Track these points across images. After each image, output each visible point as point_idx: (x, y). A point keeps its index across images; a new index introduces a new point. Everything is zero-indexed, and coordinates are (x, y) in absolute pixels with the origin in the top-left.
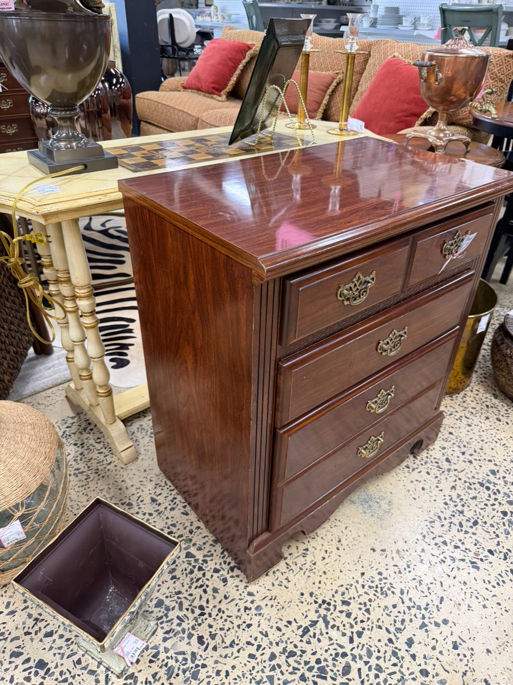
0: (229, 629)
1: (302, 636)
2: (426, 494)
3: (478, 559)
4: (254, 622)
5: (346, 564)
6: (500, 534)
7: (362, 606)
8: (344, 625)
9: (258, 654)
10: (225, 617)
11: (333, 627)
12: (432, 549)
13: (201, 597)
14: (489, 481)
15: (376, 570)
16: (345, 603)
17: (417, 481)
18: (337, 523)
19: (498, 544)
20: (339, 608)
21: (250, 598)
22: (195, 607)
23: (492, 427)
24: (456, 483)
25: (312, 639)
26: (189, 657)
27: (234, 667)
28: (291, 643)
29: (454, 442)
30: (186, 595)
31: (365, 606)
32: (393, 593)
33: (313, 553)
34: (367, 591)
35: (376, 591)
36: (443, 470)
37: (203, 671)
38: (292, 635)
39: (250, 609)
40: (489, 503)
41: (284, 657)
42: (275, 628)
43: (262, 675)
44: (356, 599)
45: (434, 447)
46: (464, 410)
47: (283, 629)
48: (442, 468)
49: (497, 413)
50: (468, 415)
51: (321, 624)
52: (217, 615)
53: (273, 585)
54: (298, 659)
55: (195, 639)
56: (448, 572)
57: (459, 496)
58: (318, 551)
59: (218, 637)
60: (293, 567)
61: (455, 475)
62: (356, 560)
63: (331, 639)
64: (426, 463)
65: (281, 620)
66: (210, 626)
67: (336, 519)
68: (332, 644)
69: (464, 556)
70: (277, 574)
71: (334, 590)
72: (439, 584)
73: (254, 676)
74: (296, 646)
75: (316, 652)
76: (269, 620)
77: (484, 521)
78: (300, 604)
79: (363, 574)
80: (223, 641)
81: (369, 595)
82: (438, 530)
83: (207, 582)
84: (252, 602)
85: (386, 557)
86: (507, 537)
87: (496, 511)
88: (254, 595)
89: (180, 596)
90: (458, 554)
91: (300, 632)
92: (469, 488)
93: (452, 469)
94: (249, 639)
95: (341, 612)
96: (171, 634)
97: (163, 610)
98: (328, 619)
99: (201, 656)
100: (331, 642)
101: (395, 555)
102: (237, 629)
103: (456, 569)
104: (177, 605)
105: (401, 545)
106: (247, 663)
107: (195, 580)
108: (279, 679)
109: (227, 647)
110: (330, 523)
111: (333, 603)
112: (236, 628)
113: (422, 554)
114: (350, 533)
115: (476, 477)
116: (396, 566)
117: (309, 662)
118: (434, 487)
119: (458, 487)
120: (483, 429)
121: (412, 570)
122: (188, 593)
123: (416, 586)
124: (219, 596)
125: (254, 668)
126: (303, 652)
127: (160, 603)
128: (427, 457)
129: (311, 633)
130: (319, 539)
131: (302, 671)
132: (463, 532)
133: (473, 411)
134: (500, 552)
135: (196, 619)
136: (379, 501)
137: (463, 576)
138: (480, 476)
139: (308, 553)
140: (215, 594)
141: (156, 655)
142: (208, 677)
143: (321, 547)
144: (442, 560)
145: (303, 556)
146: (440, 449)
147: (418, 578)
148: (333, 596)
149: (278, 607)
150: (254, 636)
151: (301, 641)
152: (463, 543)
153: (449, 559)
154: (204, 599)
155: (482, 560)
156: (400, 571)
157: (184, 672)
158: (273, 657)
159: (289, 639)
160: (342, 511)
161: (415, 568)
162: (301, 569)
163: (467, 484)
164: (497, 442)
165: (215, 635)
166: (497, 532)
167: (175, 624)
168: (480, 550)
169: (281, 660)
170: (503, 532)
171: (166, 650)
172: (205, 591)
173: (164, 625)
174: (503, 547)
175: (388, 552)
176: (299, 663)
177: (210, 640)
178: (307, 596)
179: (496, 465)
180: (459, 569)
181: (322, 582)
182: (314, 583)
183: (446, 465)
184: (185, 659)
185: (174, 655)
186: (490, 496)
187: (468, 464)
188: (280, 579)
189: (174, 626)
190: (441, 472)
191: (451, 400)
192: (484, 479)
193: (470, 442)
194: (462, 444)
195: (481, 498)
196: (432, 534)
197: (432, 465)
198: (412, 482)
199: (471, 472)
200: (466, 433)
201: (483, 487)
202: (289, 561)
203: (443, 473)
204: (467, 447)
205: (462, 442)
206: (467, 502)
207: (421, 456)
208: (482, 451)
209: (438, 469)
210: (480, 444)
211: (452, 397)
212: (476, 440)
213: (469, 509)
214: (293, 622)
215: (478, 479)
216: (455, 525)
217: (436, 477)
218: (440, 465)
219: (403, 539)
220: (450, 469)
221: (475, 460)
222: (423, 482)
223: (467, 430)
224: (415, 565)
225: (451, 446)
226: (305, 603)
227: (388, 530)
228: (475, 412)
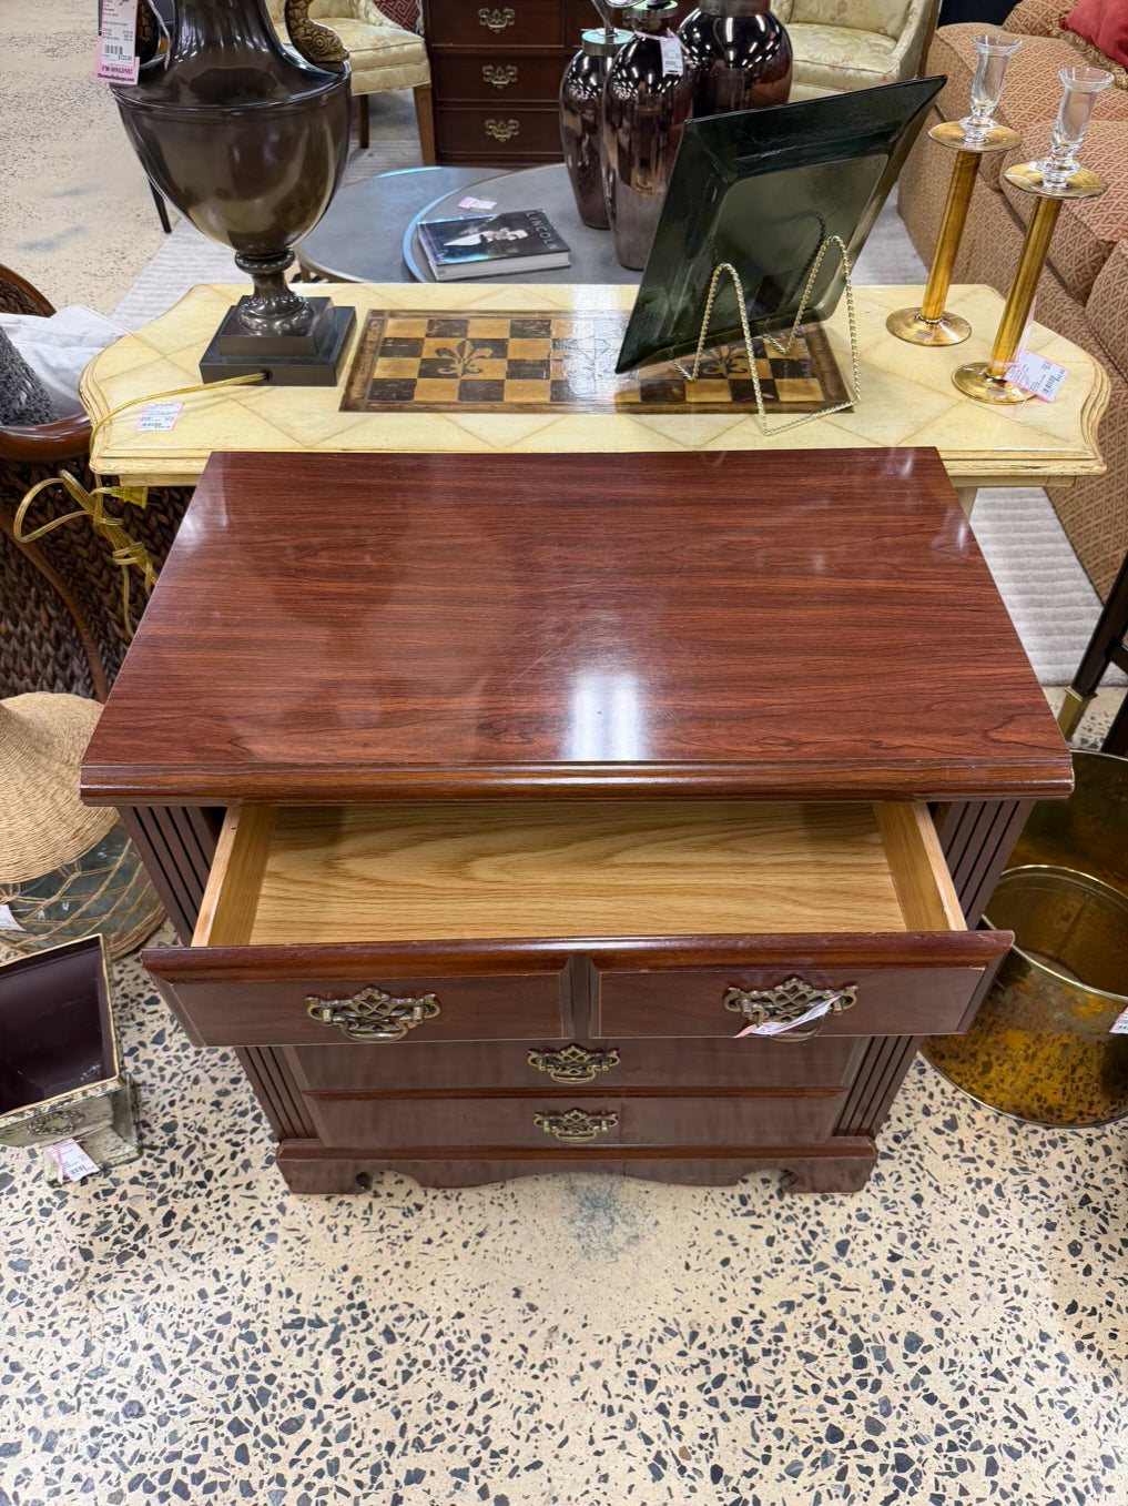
0: (213, 1233)
1: (285, 1326)
2: (719, 1275)
3: (678, 1462)
4: (249, 1252)
5: (453, 1278)
6: (774, 1461)
7: (404, 1360)
8: (353, 1364)
9: (213, 1298)
10: (222, 1213)
11: (337, 1352)
12: (616, 1375)
13: (221, 1160)
14: (880, 1353)
15: (487, 1328)
16: (389, 1335)
17: (731, 1238)
18: (509, 1204)
19: (748, 1474)
20: (371, 1334)
21: (275, 1214)
22: (203, 1167)
23: (1035, 1254)
24: (805, 1302)
25: (292, 1342)
26: (137, 1228)
27: (171, 1288)
28: (264, 1322)
29: (905, 1221)
30: (208, 1141)
31: (410, 1365)
32: (473, 1384)
33: (424, 1220)
34: (438, 1348)
35: (451, 1359)
36: (810, 1258)
37: (135, 1259)
38: (277, 1311)
39: (261, 1229)
40: (826, 1390)
41: (237, 1331)
42: (264, 1283)
43: (192, 1330)
44: (409, 1344)
45: (846, 1200)
46: (1013, 1171)
47: (274, 1293)
48: (809, 1253)
49: (1089, 1233)
50: (1008, 1190)
51: (325, 1334)
52: (217, 1201)
53: (322, 1221)
54: (250, 1352)
55: (164, 1210)
56: (598, 1435)
57: (782, 1328)
58: (433, 1223)
59: (190, 1232)
60: (374, 1218)
61: (822, 1285)
62: (473, 1286)
63: (316, 1365)
64: (789, 1219)
65: (283, 1280)
66: (195, 1210)
67: (513, 1195)
68: (311, 1374)
69: (659, 1436)
70: (344, 1210)
71: (393, 1303)
72: (559, 1438)
73: (181, 1321)
74: (265, 1332)
75: (280, 1364)
76: (269, 1266)
77: (773, 1412)
78: (327, 1280)
79: (460, 1315)
80: (190, 1243)
81: (434, 1353)
82: (665, 1353)
83: (247, 1145)
84: (273, 1222)
85: (525, 1321)
86: (783, 1478)
87: (823, 1415)
88: (284, 1214)
89: (201, 1137)
90: (651, 1423)
91: (289, 1318)
92: (821, 1332)
93: (830, 1271)
94: (220, 1269)
95: (369, 1342)
96: (146, 1181)
97: (166, 1139)
98: (343, 1335)
99: (151, 1239)
100: (312, 1370)
101: (542, 1331)
102: (221, 1242)
103: (618, 1443)
104: (186, 1146)
105: (569, 1324)
106: (190, 1298)
107: (236, 1129)
108: (203, 1354)
109: (186, 1254)
110: (496, 1194)
111: (371, 1319)
112: (221, 1239)
113: (589, 1369)
114: (510, 1235)
115: (862, 1323)
116: (525, 1349)
117: (259, 1369)
118: (749, 1274)
119: (798, 1312)
120: (1009, 1242)
121: (542, 1379)
122: (213, 1141)
123: (520, 1408)
124: (243, 1178)
125: (191, 1311)
126: (266, 1349)
127: (170, 1128)
128: (807, 1209)
129: (300, 1333)
130: (454, 1205)
131: (239, 1371)
132: (707, 1397)
133: (1035, 1189)
134: (735, 1490)
135: (189, 1184)
136: (618, 1220)
137: (615, 1463)
138: (874, 1328)
139: (417, 1214)
140: (241, 1170)
141: (107, 1192)
142: (134, 1273)
143: (444, 1220)
144: (610, 1408)
145: (404, 1214)
146: (854, 1215)
147: (536, 1400)
148: (383, 1310)
149: (296, 1258)
150: (230, 1271)
151: (279, 1332)
152: (683, 1415)
153: (626, 1415)
154: (222, 1166)
155: (682, 1470)
156: (521, 1362)
157: (117, 1242)
158: (225, 1319)
159: (267, 1314)
160: (538, 1189)
161: (552, 1378)
162: (382, 1230)
163: (827, 1322)
164: (1004, 1290)
165: (191, 1226)
166: (775, 1454)
167: (162, 1170)
168: (701, 1454)
169: (229, 1332)
170: (786, 1464)
171: (123, 1197)
172: (233, 1156)
173: (150, 1161)
174: (752, 1486)
175: (536, 1317)
176: (246, 1359)
177: (179, 1226)
178: (349, 1276)
179: (939, 1332)
180: (622, 1446)
181: (389, 1276)
182: (376, 1267)
183: (825, 1252)
184: (131, 1227)
185: (125, 1210)
186: (844, 1380)
187: (879, 1283)
188: (338, 1220)
189: (158, 1173)
190: (799, 1258)
191: (1012, 1130)
192: (876, 1341)
193: (939, 1247)
194: (916, 1239)
195: (822, 1370)
196: (645, 1351)
197: (796, 1232)
198: (719, 1233)
199: (864, 1305)
200: (956, 1221)
201: (853, 1352)
202: (377, 1204)
203: (801, 1262)
204: (920, 1252)
205: (921, 1234)
206: (783, 1352)
207: (796, 1200)
208: (945, 1284)
209: (801, 1248)
210: (958, 1268)
211: (1021, 1125)
212: (960, 1252)
213: (773, 1368)
214: (295, 1297)
215: (862, 1329)
216: (708, 1373)
217: (779, 1261)
218: (815, 1243)
219: (586, 1317)
220: (828, 1267)
221: (905, 1289)
222: (740, 1249)
223: (967, 1218)
224: (555, 1375)
225: (884, 1225)
226: (336, 1285)
227: (578, 1282)
228: (1038, 1194)
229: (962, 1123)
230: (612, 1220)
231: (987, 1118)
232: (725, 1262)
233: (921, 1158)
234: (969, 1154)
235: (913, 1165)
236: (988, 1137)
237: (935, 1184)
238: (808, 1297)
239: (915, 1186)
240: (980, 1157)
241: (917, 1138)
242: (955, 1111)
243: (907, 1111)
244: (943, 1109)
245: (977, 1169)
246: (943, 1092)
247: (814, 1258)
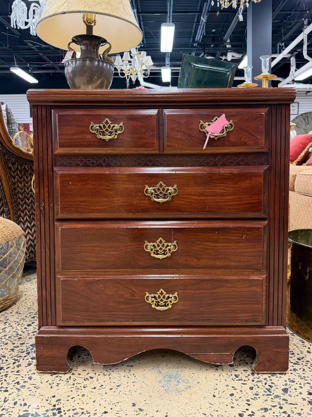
2: (230, 399)
4: (11, 391)
5: (104, 400)
10: (3, 379)
13: (9, 364)
18: (132, 377)
21: (27, 380)
28: (9, 414)
30: (5, 359)
33: (93, 381)
38: (17, 412)
39: (19, 384)
42: (14, 402)
45: (283, 376)
47: (18, 405)
48: (270, 392)
52: (2, 376)
53: (47, 382)
58: (97, 382)
60: (71, 381)
61: (279, 402)
62: (113, 402)
64: (259, 382)
65: (24, 400)
67: (134, 374)
70: (58, 379)
71: (74, 408)
76: (18, 396)
78: (45, 400)
79: (106, 413)
83: (21, 360)
84: (25, 382)
88: (31, 380)
91: (22, 413)
93: (282, 398)
107: (18, 356)
110: (126, 374)
111: (63, 413)
114: (132, 386)
119: (270, 412)
122: (7, 359)
124: (16, 369)
128: (266, 379)
130: (108, 377)
136: (180, 381)
139: (90, 380)
140: (16, 367)
143: (102, 382)
145: (85, 380)
146: (288, 380)
148: (69, 410)
149: (32, 393)
154: (8, 366)
159: (12, 412)
162: (74, 384)
172: (14, 363)
175: (143, 413)
178: (55, 399)
181: (74, 399)
182: (69, 396)
183: (278, 392)
188: (55, 382)
197: (263, 386)
199: (302, 409)
202: (73, 376)
203: (267, 395)
207: (260, 376)
209: (266, 390)
214: (27, 406)
217: (257, 395)
218: (272, 389)
219: (167, 413)
220: (281, 396)
222: (238, 391)
225: (303, 384)
226: (48, 402)
227: (163, 401)
230: (178, 382)
232: (232, 395)
238: (274, 406)
247: (273, 394)
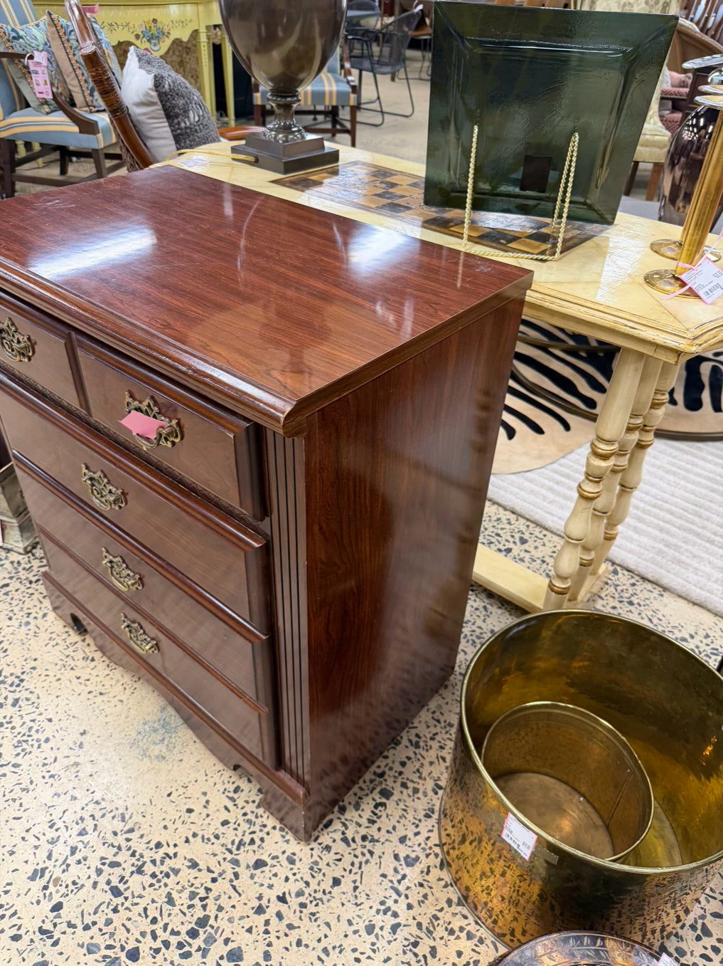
0: (11, 604)
2: (179, 814)
3: (48, 882)
4: (13, 622)
5: (68, 702)
6: (90, 933)
7: (8, 718)
10: (24, 599)
12: (75, 812)
14: (210, 940)
15: (53, 736)
16: (16, 702)
17: (207, 802)
18: (128, 692)
19: (70, 925)
20: (10, 695)
21: (40, 616)
22: (40, 576)
24: (205, 871)
29: (314, 885)
31: (8, 723)
32: (18, 755)
33: (88, 667)
34: (25, 726)
35: (24, 735)
36: (235, 852)
39: (28, 617)
40: (158, 927)
42: (2, 639)
44: (19, 713)
45: (293, 842)
46: (419, 925)
48: (238, 849)
50: (402, 933)
52: (27, 593)
53: (51, 633)
55: (8, 581)
56: (34, 831)
57: (176, 872)
58: (90, 671)
59: (6, 597)
60: (71, 649)
61: (224, 872)
62: (70, 713)
64: (249, 822)
65: (10, 644)
66: (17, 590)
67: (135, 689)
69: (56, 861)
70: (65, 636)
71: (34, 690)
72: (18, 814)
76: (12, 633)
77: (120, 908)
78: (24, 658)
79: (50, 720)
81: (21, 726)
82: (108, 825)
84: (35, 618)
85: (71, 749)
86: (82, 946)
87: (140, 938)
88: (43, 618)
90: (61, 850)
92: (193, 895)
93: (237, 869)
95: (6, 698)
96: (16, 565)
101: (73, 760)
102: (9, 610)
103: (37, 843)
105: (87, 769)
110: (129, 682)
111: (18, 689)
112: (11, 609)
113: (68, 797)
114: (112, 705)
115: (221, 915)
116: (55, 760)
118: (194, 828)
119: (194, 872)
121: (45, 781)
123: (20, 784)
128: (265, 826)
130: (107, 671)
132: (100, 866)
133: (423, 949)
134: (55, 925)
135: (27, 579)
136: (166, 742)
137: (24, 851)
138: (222, 923)
139: (89, 661)
143: (95, 674)
144: (54, 824)
145: (84, 658)
146: (287, 854)
147: (31, 787)
148: (27, 690)
149: (25, 640)
152: (79, 862)
153: (55, 835)
155: (45, 888)
156: (47, 765)
160: (149, 696)
161: (49, 785)
162: (68, 656)
163: (202, 893)
165: (8, 595)
166: (94, 929)
167: (26, 566)
168: (63, 890)
170: (92, 941)
173: (26, 559)
174: (64, 933)
175: (77, 751)
177: (4, 592)
178: (33, 664)
180: (36, 847)
181: (47, 678)
182: (46, 670)
183: (247, 857)
186: (173, 933)
187: (256, 904)
188: (58, 638)
189: (23, 566)
190: (230, 846)
191: (449, 902)
192: (216, 932)
193: (316, 920)
194: (308, 902)
195: (169, 915)
196: (101, 815)
197: (244, 832)
198: (205, 794)
199: (233, 907)
200: (345, 917)
201: (196, 924)
202: (79, 644)
203: (228, 849)
204: (301, 912)
205: (314, 903)
206: (162, 884)
207: (265, 816)
208: (294, 944)
209: (237, 842)
210: (313, 944)
211: (459, 903)
212: (326, 936)
213: (147, 887)
214: (6, 654)
215: (216, 917)
216: (115, 855)
217: (217, 837)
218: (247, 847)
219: (96, 772)
220: (239, 866)
221: (267, 923)
222: (205, 812)
223: (354, 922)
224: (52, 785)
225: (298, 877)
226: (24, 663)
227: (113, 753)
228: (421, 955)
229: (419, 867)
231: (440, 879)
232: (190, 811)
233: (367, 862)
234: (401, 888)
235: (357, 861)
236: (427, 890)
237: (358, 884)
238: (209, 870)
239: (343, 873)
240: (407, 897)
241: (378, 849)
242: (422, 857)
243: (391, 829)
244: (416, 848)
245: (396, 901)
246: (428, 838)
247: (238, 854)
